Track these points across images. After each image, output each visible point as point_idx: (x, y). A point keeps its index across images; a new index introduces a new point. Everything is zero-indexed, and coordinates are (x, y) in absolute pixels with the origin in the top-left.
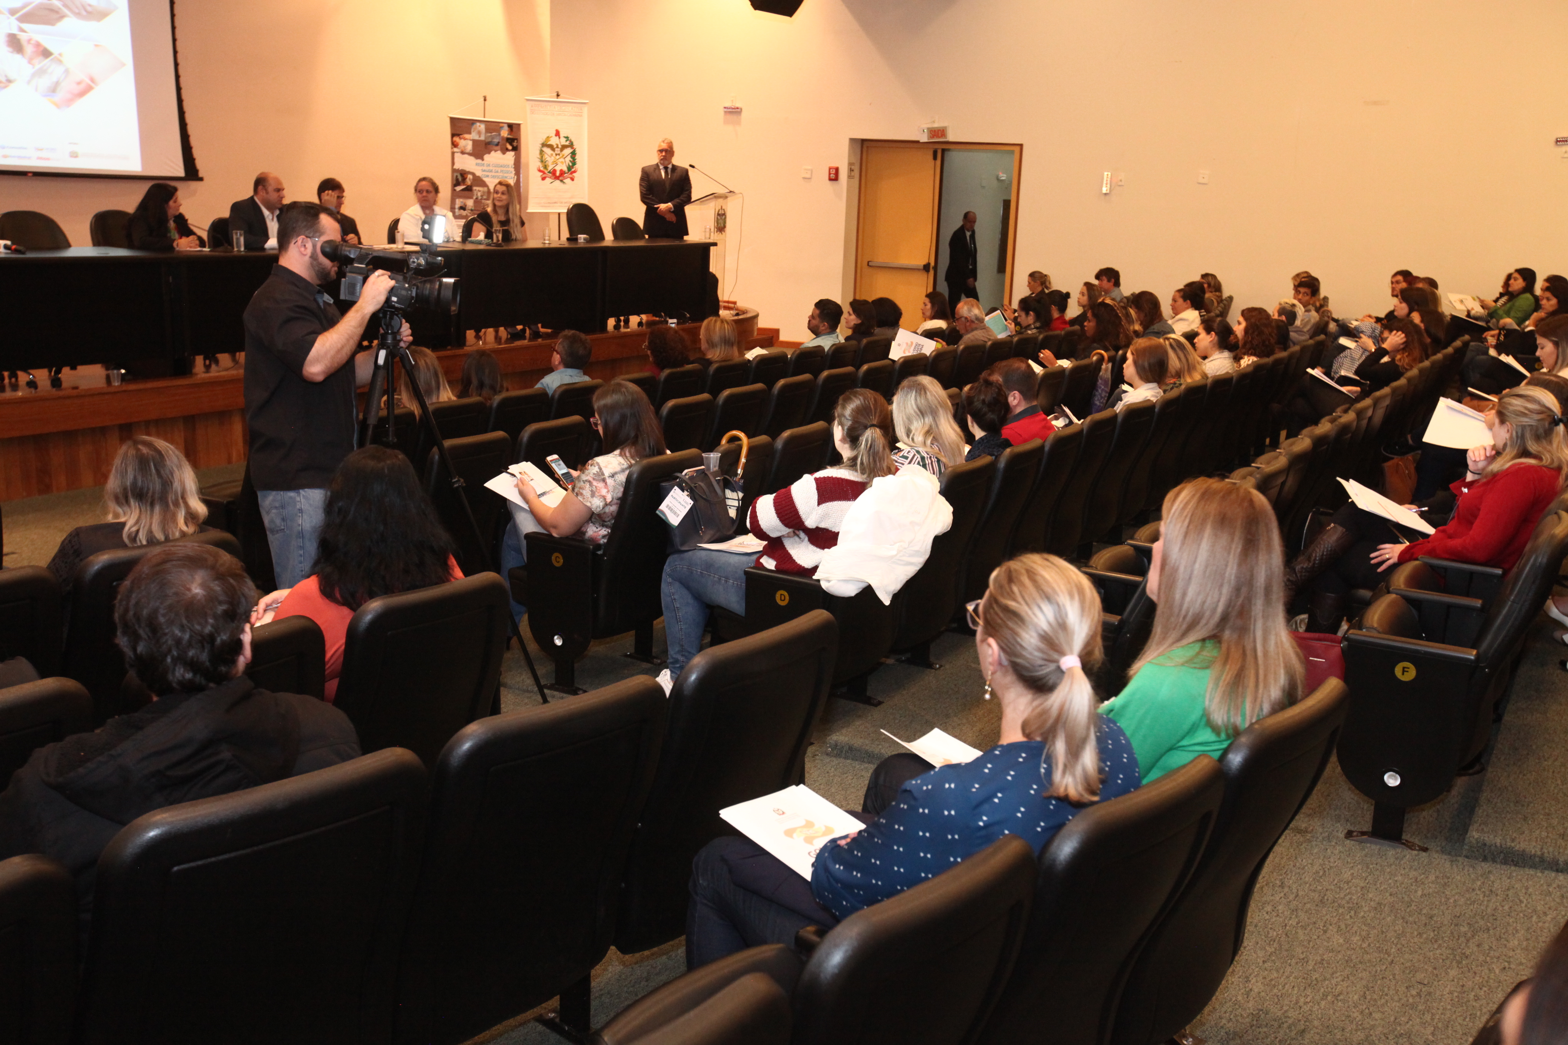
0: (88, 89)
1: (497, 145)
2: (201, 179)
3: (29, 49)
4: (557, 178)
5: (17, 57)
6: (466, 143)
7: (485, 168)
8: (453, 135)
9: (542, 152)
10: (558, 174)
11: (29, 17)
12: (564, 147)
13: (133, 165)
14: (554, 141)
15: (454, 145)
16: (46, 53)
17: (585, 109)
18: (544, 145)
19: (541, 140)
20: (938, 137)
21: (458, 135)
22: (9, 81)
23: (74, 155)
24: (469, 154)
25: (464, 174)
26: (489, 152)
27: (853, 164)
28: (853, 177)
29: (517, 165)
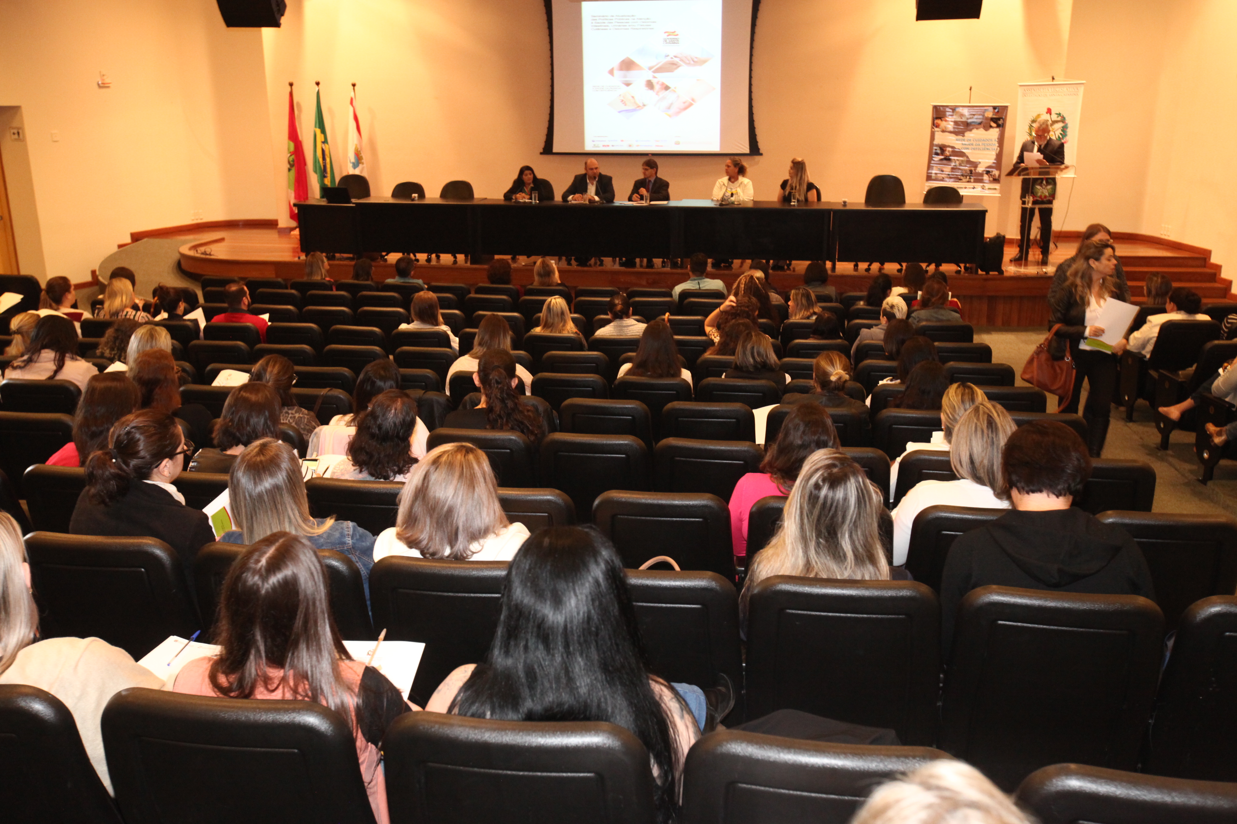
0: (691, 105)
1: (980, 123)
2: (761, 154)
3: (657, 87)
6: (948, 124)
7: (966, 142)
8: (934, 119)
11: (660, 70)
12: (1054, 123)
13: (714, 147)
14: (1045, 117)
15: (934, 125)
16: (667, 88)
17: (1082, 89)
21: (940, 118)
23: (677, 143)
24: (951, 132)
25: (942, 148)
26: (971, 130)
29: (1001, 139)
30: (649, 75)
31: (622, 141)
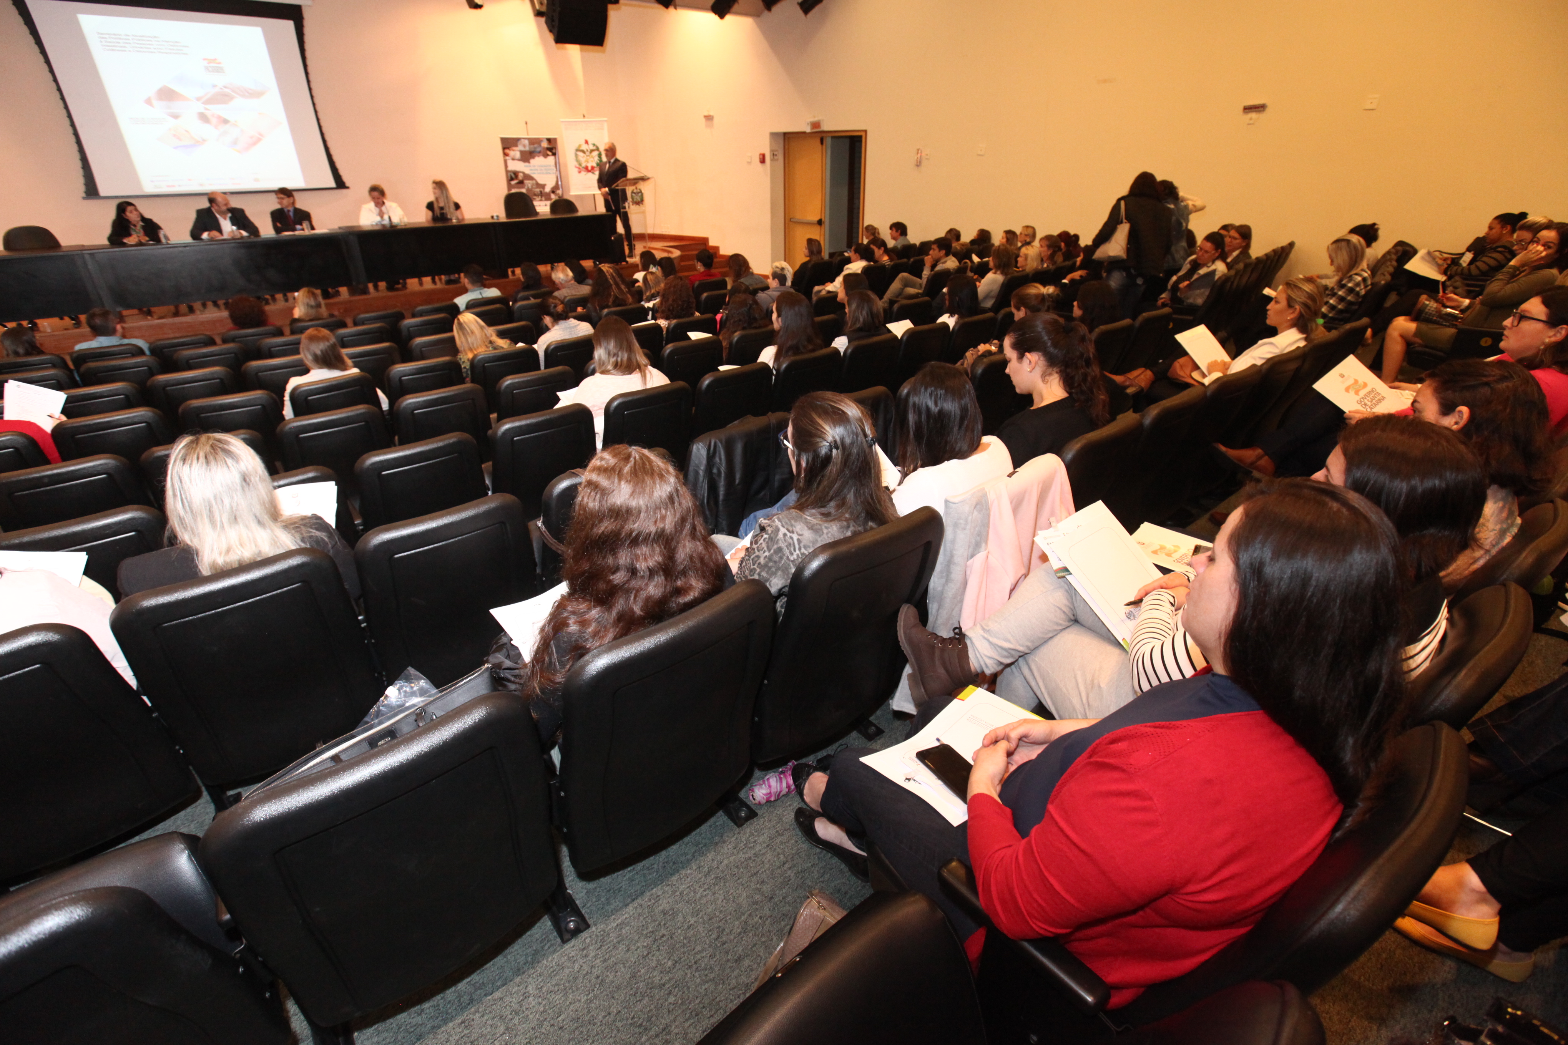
0: (259, 140)
1: (540, 152)
2: (348, 188)
3: (214, 121)
4: (589, 171)
5: (207, 126)
6: (515, 153)
7: (532, 168)
8: (504, 149)
9: (576, 155)
10: (590, 168)
11: (211, 101)
12: (592, 151)
14: (584, 147)
15: (506, 155)
16: (226, 122)
17: (605, 125)
18: (578, 150)
19: (576, 146)
20: (817, 128)
21: (508, 148)
22: (204, 140)
23: (256, 180)
24: (519, 160)
25: (516, 174)
26: (533, 158)
27: (776, 151)
28: (777, 160)
29: (557, 164)
30: (201, 108)
31: (189, 180)
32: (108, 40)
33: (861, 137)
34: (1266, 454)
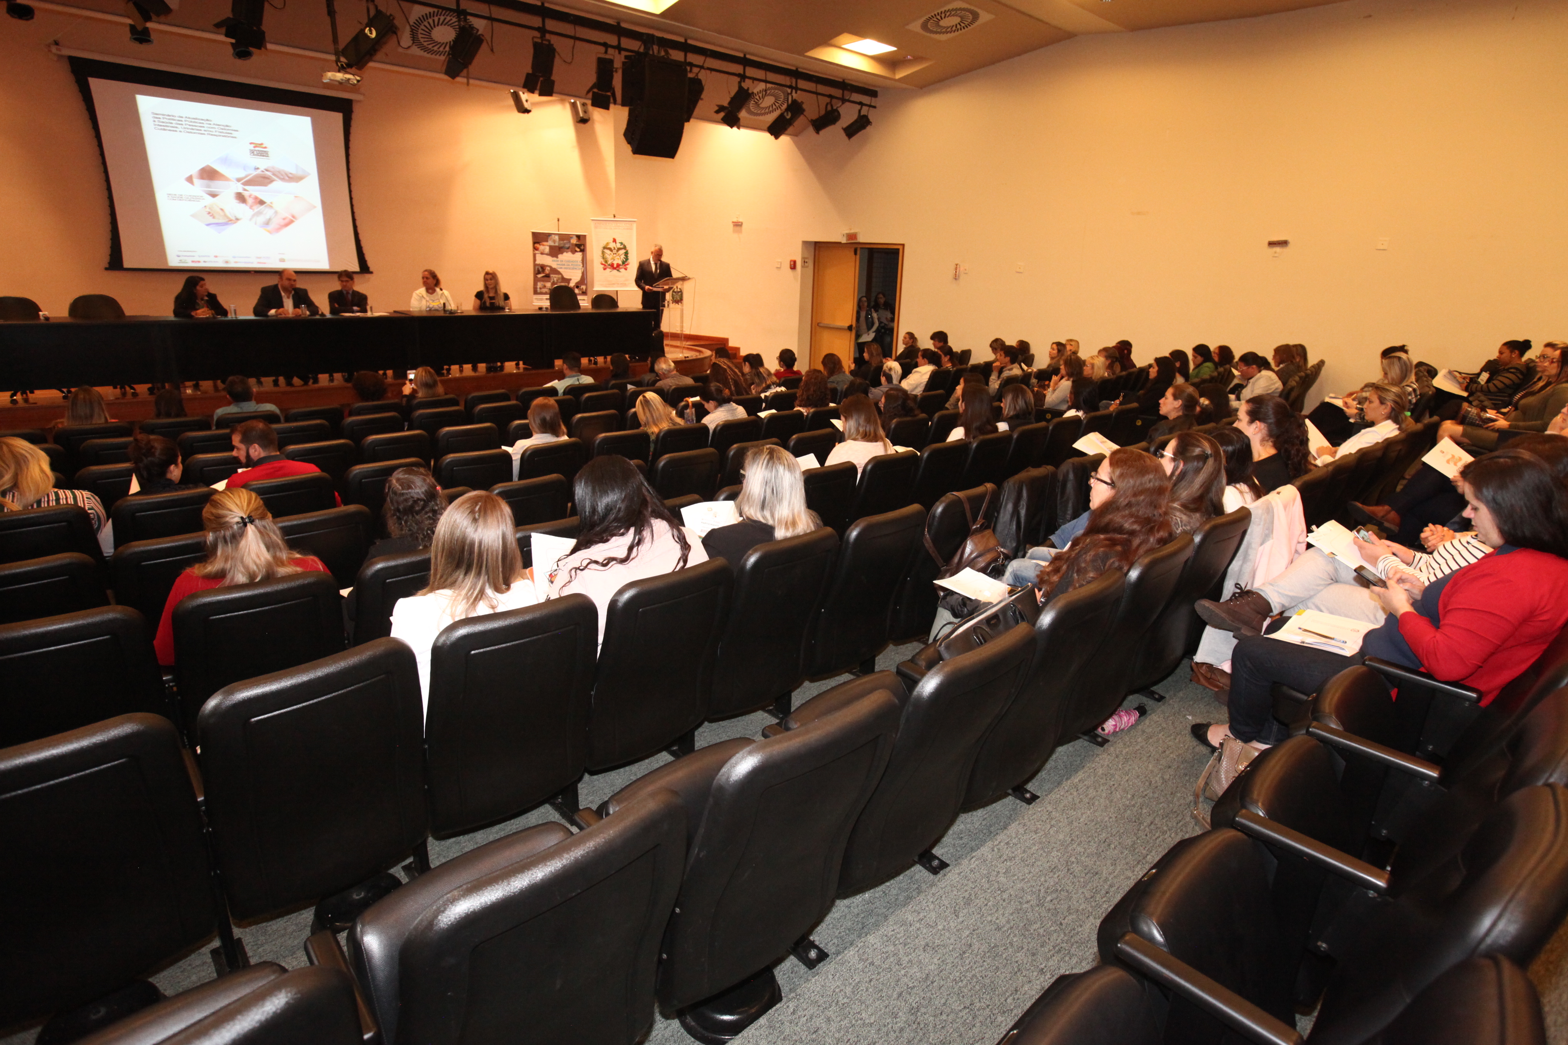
0: (291, 222)
1: (568, 248)
2: (372, 273)
3: (250, 201)
4: (615, 269)
5: (243, 205)
6: (545, 247)
7: (559, 263)
8: (534, 243)
9: (603, 253)
10: (615, 266)
11: (250, 182)
12: (619, 249)
13: (323, 264)
14: (612, 245)
15: (535, 249)
16: (262, 202)
17: (635, 225)
18: (605, 248)
19: (603, 244)
20: (852, 239)
21: (538, 243)
22: (237, 219)
23: (282, 260)
24: (547, 254)
25: (543, 267)
26: (562, 253)
27: (807, 258)
28: (807, 267)
29: (584, 261)
30: (239, 188)
31: (216, 257)
32: (162, 120)
33: (898, 250)
34: (1393, 509)
